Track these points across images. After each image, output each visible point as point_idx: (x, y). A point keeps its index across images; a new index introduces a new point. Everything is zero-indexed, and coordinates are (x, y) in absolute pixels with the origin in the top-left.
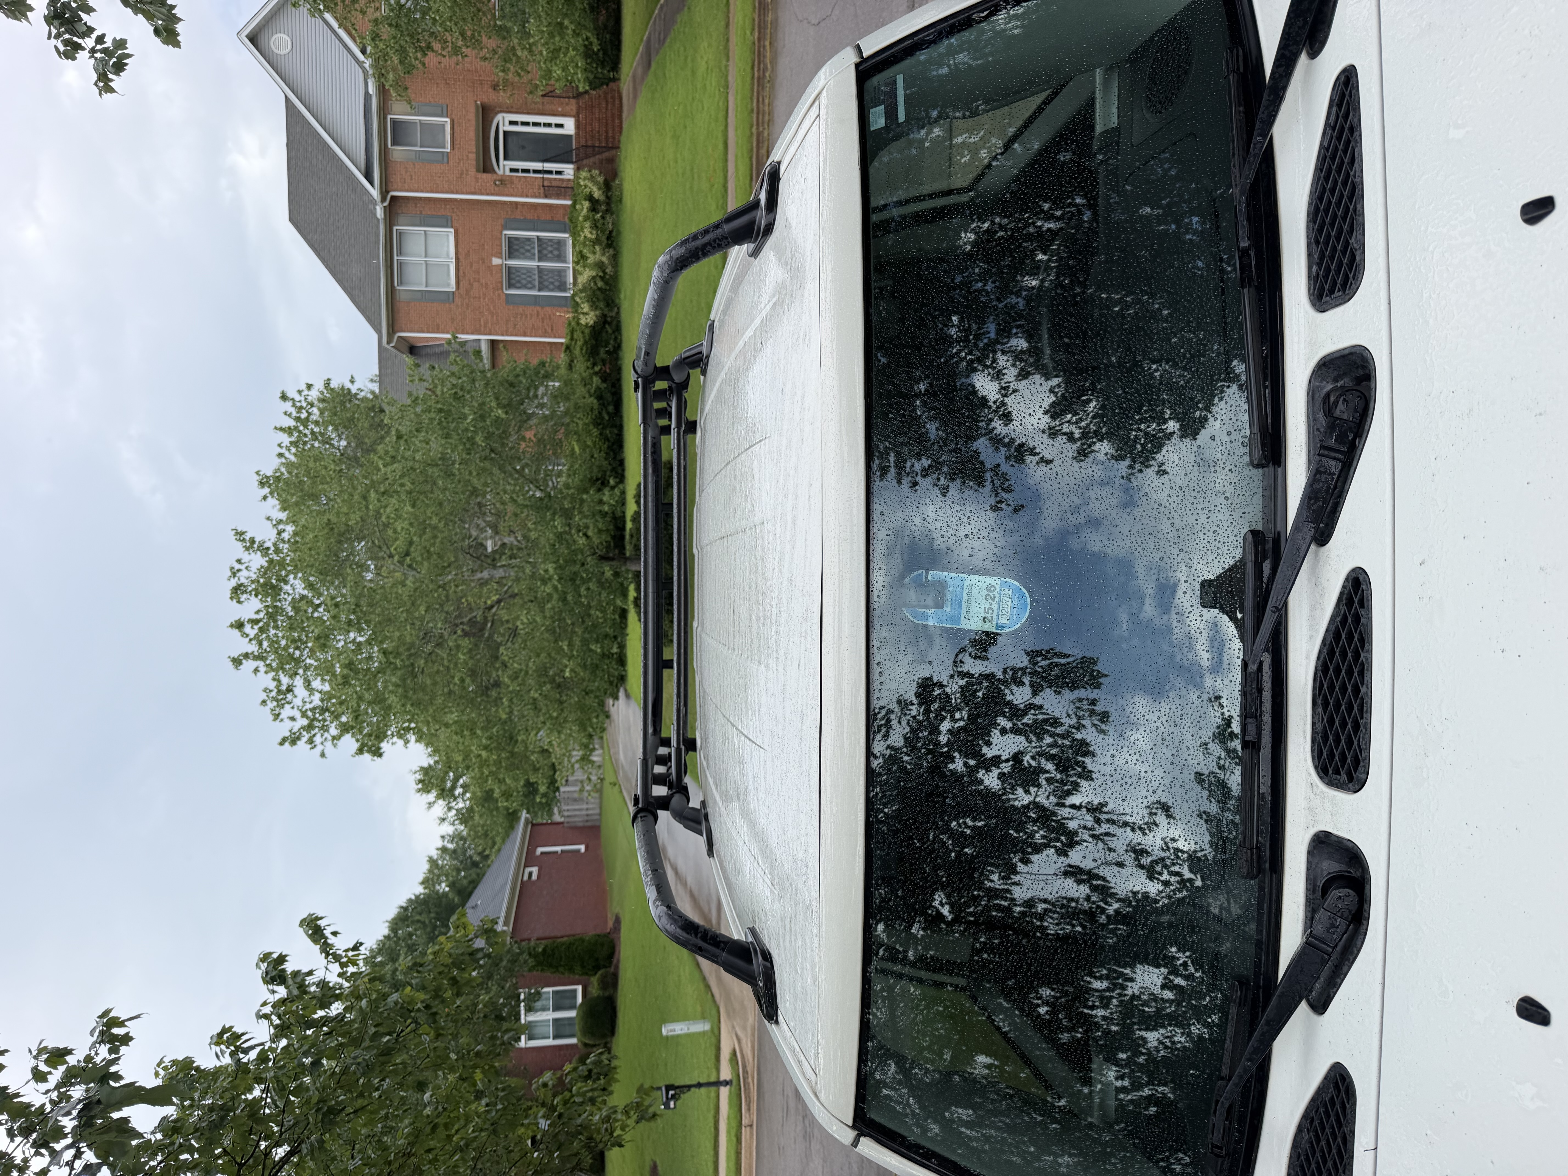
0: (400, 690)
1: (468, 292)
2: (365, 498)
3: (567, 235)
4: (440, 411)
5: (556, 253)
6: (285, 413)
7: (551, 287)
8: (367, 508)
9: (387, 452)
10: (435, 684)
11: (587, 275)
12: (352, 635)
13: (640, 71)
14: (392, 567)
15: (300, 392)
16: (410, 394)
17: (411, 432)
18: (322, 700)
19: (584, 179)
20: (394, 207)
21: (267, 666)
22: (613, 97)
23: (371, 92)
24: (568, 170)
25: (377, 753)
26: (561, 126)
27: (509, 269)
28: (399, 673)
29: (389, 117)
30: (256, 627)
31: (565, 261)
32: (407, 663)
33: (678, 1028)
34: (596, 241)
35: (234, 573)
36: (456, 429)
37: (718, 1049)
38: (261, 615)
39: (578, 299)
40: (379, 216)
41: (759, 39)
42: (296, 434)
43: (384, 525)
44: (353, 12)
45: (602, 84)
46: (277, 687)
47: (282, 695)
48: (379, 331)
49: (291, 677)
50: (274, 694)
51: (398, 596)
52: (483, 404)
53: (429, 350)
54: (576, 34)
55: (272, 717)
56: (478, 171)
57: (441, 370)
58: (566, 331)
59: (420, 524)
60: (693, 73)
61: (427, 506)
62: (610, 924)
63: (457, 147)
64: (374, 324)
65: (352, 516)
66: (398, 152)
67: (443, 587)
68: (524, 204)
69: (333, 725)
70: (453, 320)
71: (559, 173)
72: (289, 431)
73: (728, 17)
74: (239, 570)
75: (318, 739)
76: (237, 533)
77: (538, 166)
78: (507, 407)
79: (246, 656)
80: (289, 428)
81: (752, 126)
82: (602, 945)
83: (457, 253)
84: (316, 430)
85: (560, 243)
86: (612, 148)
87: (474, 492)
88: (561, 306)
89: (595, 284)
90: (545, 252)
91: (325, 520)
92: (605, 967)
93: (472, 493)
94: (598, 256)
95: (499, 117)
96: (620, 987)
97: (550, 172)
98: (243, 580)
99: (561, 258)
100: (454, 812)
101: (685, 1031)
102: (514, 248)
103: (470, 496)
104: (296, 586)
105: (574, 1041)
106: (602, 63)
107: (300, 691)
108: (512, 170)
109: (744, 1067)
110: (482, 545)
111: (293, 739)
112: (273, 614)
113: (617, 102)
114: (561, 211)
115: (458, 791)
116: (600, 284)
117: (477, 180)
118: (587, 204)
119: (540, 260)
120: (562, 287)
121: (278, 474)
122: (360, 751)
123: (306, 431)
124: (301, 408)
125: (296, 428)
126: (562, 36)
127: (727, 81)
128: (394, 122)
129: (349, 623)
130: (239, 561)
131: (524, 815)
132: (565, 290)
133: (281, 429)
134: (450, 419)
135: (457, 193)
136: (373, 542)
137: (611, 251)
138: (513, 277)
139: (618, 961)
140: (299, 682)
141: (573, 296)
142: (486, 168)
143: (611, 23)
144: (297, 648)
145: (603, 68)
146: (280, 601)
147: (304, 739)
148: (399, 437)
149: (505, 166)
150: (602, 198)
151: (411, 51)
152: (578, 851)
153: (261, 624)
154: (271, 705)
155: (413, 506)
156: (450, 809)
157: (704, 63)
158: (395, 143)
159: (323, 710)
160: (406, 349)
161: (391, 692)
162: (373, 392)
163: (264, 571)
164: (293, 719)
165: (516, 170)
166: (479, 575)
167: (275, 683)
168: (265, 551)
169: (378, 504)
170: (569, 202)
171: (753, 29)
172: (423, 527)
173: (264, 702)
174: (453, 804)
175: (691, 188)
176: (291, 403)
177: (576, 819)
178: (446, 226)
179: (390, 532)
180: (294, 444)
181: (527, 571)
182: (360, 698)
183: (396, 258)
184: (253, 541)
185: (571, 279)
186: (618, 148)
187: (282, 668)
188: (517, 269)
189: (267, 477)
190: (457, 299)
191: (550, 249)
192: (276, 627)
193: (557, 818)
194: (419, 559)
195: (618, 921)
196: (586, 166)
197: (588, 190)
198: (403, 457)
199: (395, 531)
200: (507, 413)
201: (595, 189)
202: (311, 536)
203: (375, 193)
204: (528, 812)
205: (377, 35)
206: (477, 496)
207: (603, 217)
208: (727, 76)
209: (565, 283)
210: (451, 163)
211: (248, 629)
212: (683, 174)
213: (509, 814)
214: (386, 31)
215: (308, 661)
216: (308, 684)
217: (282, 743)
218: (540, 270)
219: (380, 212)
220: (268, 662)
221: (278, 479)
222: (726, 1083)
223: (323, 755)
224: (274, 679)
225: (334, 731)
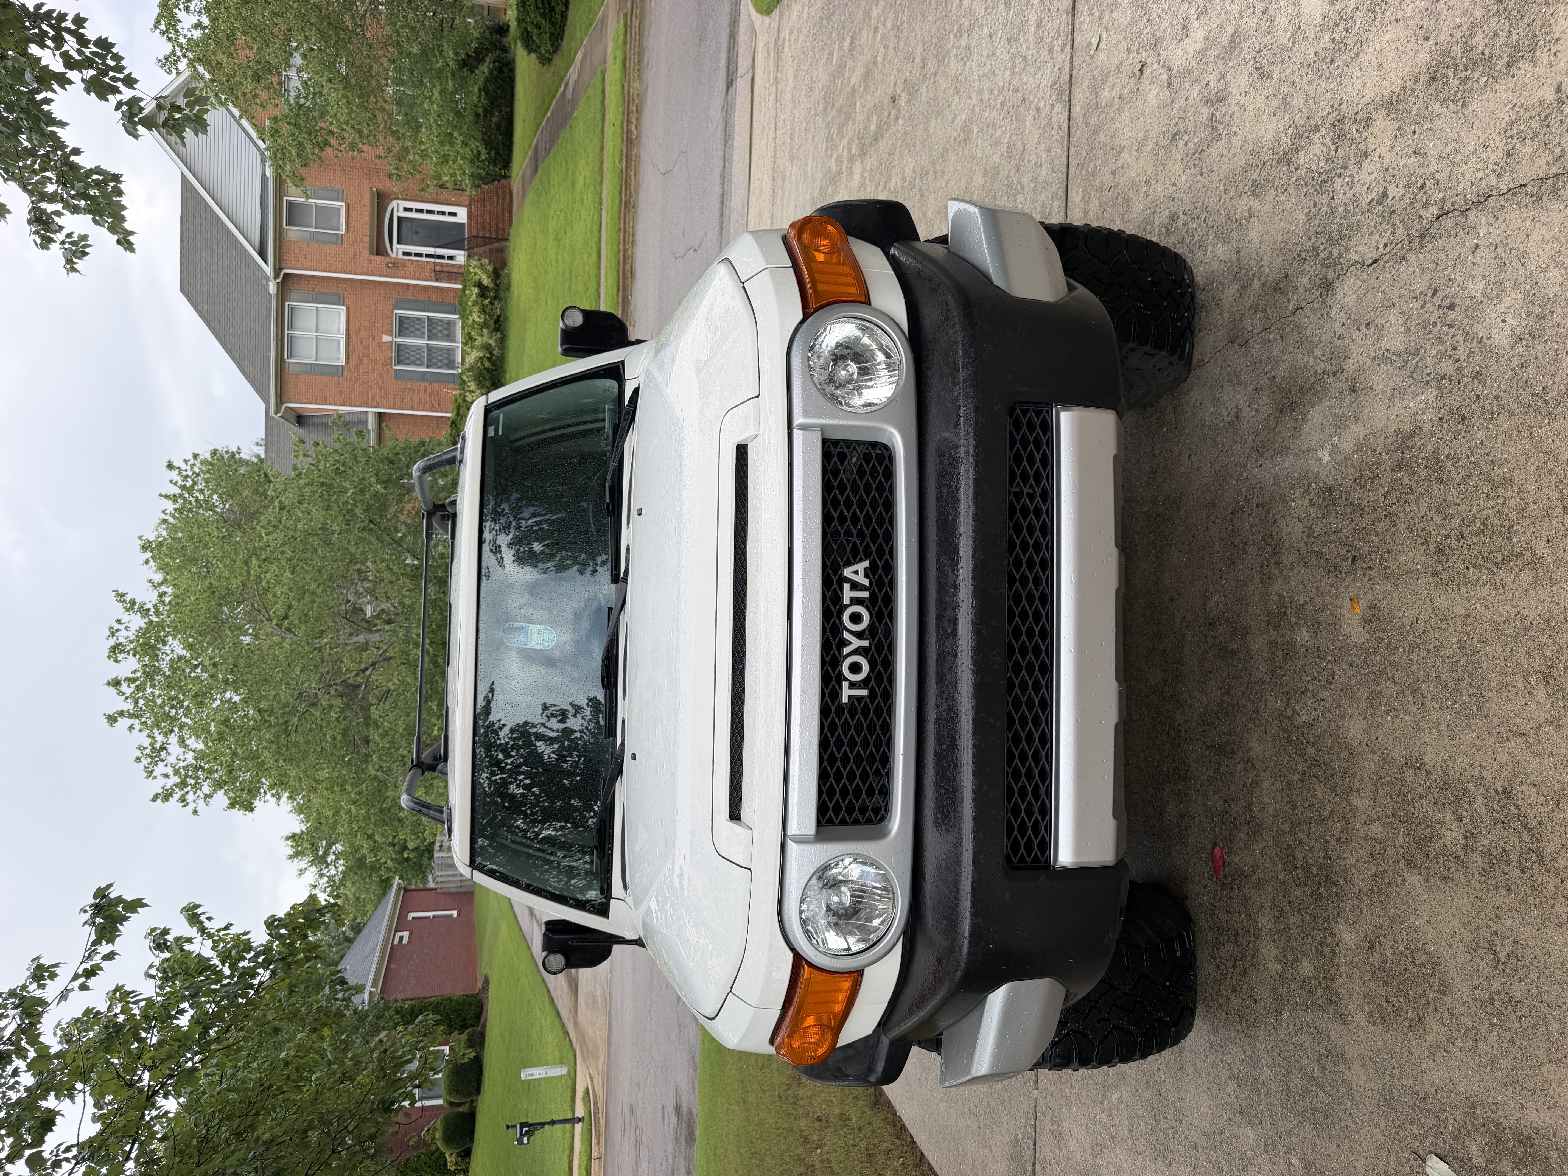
0: (274, 746)
1: (357, 366)
2: (246, 563)
3: (457, 317)
4: (322, 484)
5: (445, 332)
6: (171, 481)
7: (440, 364)
8: (248, 573)
9: (270, 521)
10: (308, 742)
11: (473, 356)
12: (228, 695)
13: (528, 173)
14: (270, 630)
15: (186, 461)
16: (295, 468)
17: (293, 504)
18: (196, 759)
19: (474, 267)
20: (286, 283)
21: (142, 723)
22: (504, 193)
23: (268, 174)
24: (460, 257)
25: (249, 808)
26: (454, 214)
27: (399, 345)
28: (273, 730)
29: (285, 198)
30: (133, 686)
31: (454, 341)
32: (281, 721)
33: (536, 1073)
34: (485, 325)
35: (113, 633)
36: (336, 502)
37: (574, 1091)
38: (138, 674)
39: (465, 378)
40: (271, 292)
41: (626, 168)
42: (181, 501)
43: (264, 589)
44: (253, 106)
45: (494, 180)
46: (152, 745)
47: (157, 753)
48: (267, 402)
49: (166, 735)
50: (148, 751)
51: (275, 658)
52: (364, 479)
53: (317, 421)
54: (465, 144)
55: (145, 775)
56: (371, 253)
57: (325, 447)
58: (453, 406)
59: (299, 589)
60: (573, 185)
61: (307, 572)
62: (480, 985)
63: (351, 230)
64: (263, 395)
65: (233, 581)
66: (293, 233)
67: (320, 650)
68: (415, 286)
69: (205, 784)
70: (341, 392)
71: (451, 258)
72: (174, 498)
73: (603, 142)
74: (118, 630)
75: (190, 797)
76: (118, 595)
77: (430, 250)
78: (386, 483)
79: (121, 713)
80: (175, 496)
81: (619, 244)
82: (470, 1004)
83: (347, 330)
84: (201, 497)
85: (450, 324)
86: (502, 240)
87: (353, 560)
88: (449, 383)
89: (483, 364)
90: (435, 331)
91: (207, 583)
92: (473, 1026)
93: (351, 561)
94: (485, 339)
95: (394, 204)
96: (486, 1045)
97: (442, 257)
98: (122, 640)
99: (450, 337)
100: (326, 879)
101: (543, 1075)
102: (404, 326)
103: (348, 564)
104: (175, 647)
105: (440, 1102)
106: (494, 162)
107: (174, 748)
108: (405, 254)
109: (596, 1103)
110: (362, 610)
111: (166, 796)
112: (150, 674)
113: (508, 197)
114: (452, 294)
115: (331, 858)
116: (487, 364)
117: (370, 262)
118: (476, 290)
119: (429, 338)
120: (451, 364)
121: (160, 539)
122: (232, 805)
123: (191, 499)
124: (187, 476)
125: (181, 495)
126: (452, 144)
127: (601, 199)
128: (290, 204)
129: (226, 682)
130: (119, 621)
131: (397, 881)
132: (454, 368)
133: (167, 497)
134: (332, 492)
135: (350, 273)
136: (253, 606)
137: (499, 335)
138: (402, 354)
139: (486, 1020)
140: (173, 739)
141: (461, 374)
142: (380, 250)
143: (504, 123)
144: (173, 707)
145: (495, 165)
146: (157, 661)
147: (177, 796)
148: (282, 508)
149: (398, 250)
150: (491, 285)
151: (308, 147)
152: (451, 916)
153: (138, 683)
154: (145, 761)
155: (293, 573)
156: (321, 876)
157: (581, 179)
158: (289, 223)
159: (197, 768)
160: (293, 418)
161: (265, 748)
162: (258, 456)
163: (144, 633)
164: (166, 776)
165: (409, 254)
166: (355, 639)
167: (150, 740)
168: (145, 612)
169: (259, 570)
170: (460, 287)
171: (621, 159)
172: (302, 592)
173: (138, 759)
174: (325, 871)
175: (570, 287)
176: (177, 472)
177: (450, 885)
178: (339, 304)
179: (270, 596)
180: (180, 510)
181: (401, 635)
182: (235, 754)
183: (286, 332)
184: (133, 602)
185: (459, 359)
186: (508, 240)
187: (158, 726)
188: (407, 347)
189: (149, 542)
190: (345, 373)
191: (440, 328)
192: (153, 686)
193: (431, 885)
194: (297, 622)
195: (486, 981)
196: (476, 254)
197: (477, 277)
198: (285, 527)
199: (275, 596)
200: (385, 488)
201: (484, 277)
202: (192, 598)
203: (268, 270)
204: (401, 878)
205: (277, 131)
206: (355, 564)
207: (491, 303)
208: (601, 194)
209: (454, 361)
210: (345, 245)
211: (124, 687)
212: (563, 274)
213: (382, 881)
214: (285, 128)
215: (184, 719)
216: (182, 741)
217: (155, 799)
218: (429, 348)
219: (272, 288)
220: (143, 720)
221: (161, 544)
222: (580, 1120)
223: (195, 812)
224: (149, 736)
225: (206, 789)
